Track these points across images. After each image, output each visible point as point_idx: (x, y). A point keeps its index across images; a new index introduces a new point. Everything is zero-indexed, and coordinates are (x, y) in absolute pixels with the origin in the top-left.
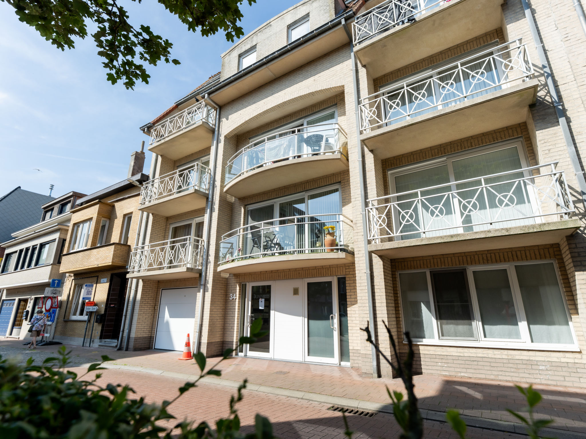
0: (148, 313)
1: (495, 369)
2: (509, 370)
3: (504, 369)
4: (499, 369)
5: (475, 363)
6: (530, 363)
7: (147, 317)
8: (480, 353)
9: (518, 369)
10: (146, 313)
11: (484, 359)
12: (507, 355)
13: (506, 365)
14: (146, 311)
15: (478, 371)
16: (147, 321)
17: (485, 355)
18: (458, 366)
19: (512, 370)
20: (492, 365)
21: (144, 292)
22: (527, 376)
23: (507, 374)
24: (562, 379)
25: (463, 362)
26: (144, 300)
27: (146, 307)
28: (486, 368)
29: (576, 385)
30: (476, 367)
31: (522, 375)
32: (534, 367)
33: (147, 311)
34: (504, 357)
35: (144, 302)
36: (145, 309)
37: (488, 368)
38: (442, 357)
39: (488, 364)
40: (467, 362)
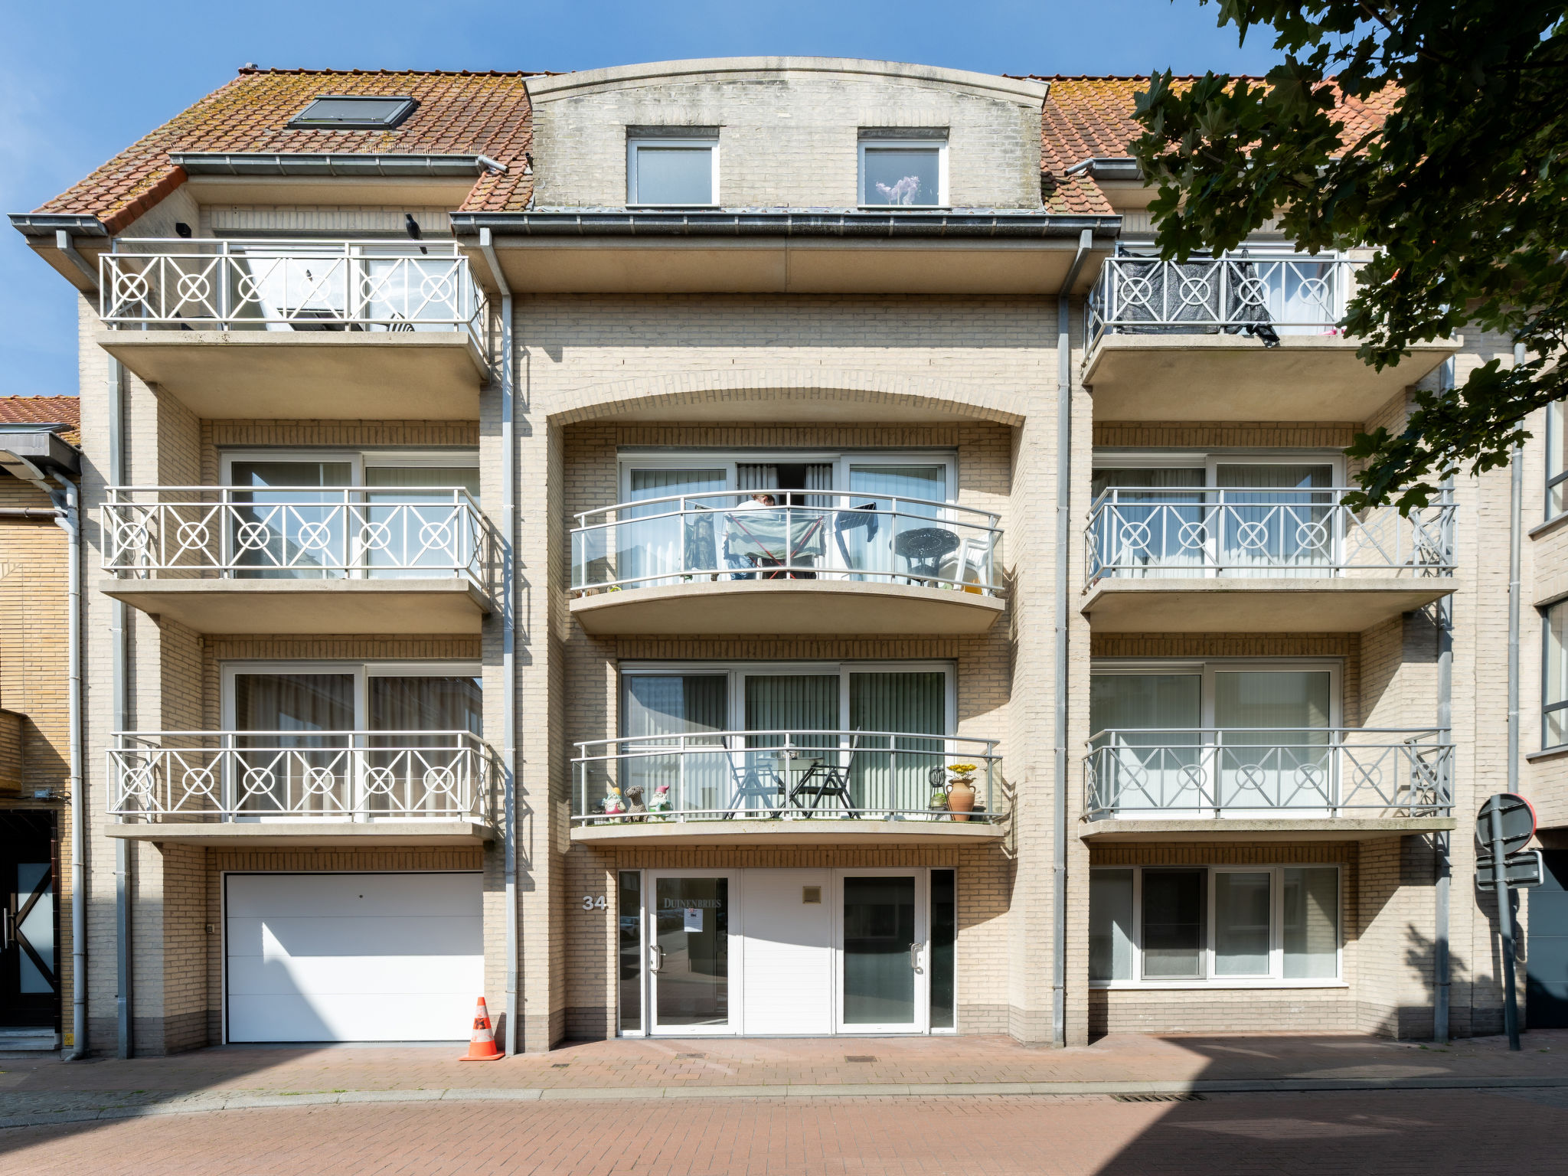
0: (190, 945)
1: (1230, 1017)
2: (1249, 1016)
3: (1241, 1016)
4: (1234, 1016)
5: (1199, 1011)
6: (1281, 1005)
7: (190, 957)
8: (1210, 997)
9: (1262, 1014)
10: (184, 944)
11: (1215, 1005)
12: (1251, 997)
13: (1246, 1011)
14: (183, 939)
15: (1202, 1022)
16: (191, 969)
17: (1219, 1000)
18: (1172, 1017)
19: (1253, 1016)
20: (1225, 1011)
21: (171, 883)
22: (1273, 1022)
23: (1244, 1022)
24: (1317, 1022)
25: (1181, 1011)
26: (175, 908)
27: (183, 926)
28: (1214, 1017)
29: (1331, 1027)
30: (1200, 1017)
31: (1264, 1022)
32: (1284, 1010)
33: (189, 939)
34: (1246, 999)
35: (176, 914)
36: (181, 932)
37: (1219, 1017)
38: (1146, 1007)
39: (1220, 1011)
40: (1187, 1011)
